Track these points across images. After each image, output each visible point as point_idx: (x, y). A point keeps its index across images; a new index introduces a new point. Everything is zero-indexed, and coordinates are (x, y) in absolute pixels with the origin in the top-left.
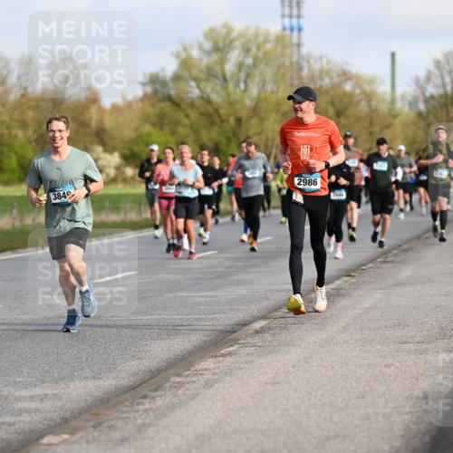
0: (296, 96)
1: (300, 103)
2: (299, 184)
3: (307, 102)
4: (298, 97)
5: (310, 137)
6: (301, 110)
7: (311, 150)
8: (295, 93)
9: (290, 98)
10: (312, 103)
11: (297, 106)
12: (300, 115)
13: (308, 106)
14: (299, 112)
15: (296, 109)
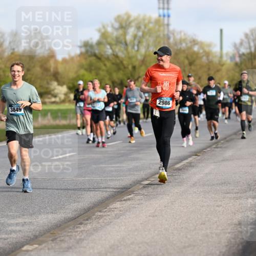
0: (159, 53)
1: (161, 56)
3: (166, 56)
4: (160, 53)
5: (169, 77)
6: (162, 60)
8: (159, 50)
9: (155, 53)
10: (169, 56)
11: (160, 58)
12: (161, 63)
13: (166, 59)
14: (161, 62)
15: (158, 60)
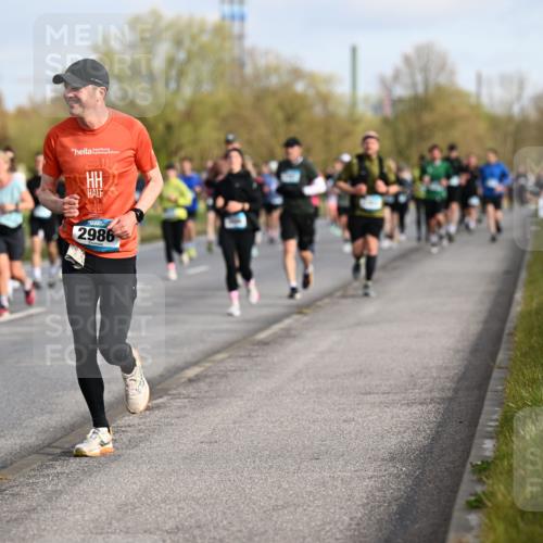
0: (70, 78)
1: (76, 89)
2: (80, 237)
3: (90, 87)
5: (100, 157)
6: (78, 100)
7: (105, 180)
9: (57, 79)
10: (99, 89)
11: (71, 95)
12: (78, 110)
13: (92, 95)
14: (76, 106)
15: (68, 100)
